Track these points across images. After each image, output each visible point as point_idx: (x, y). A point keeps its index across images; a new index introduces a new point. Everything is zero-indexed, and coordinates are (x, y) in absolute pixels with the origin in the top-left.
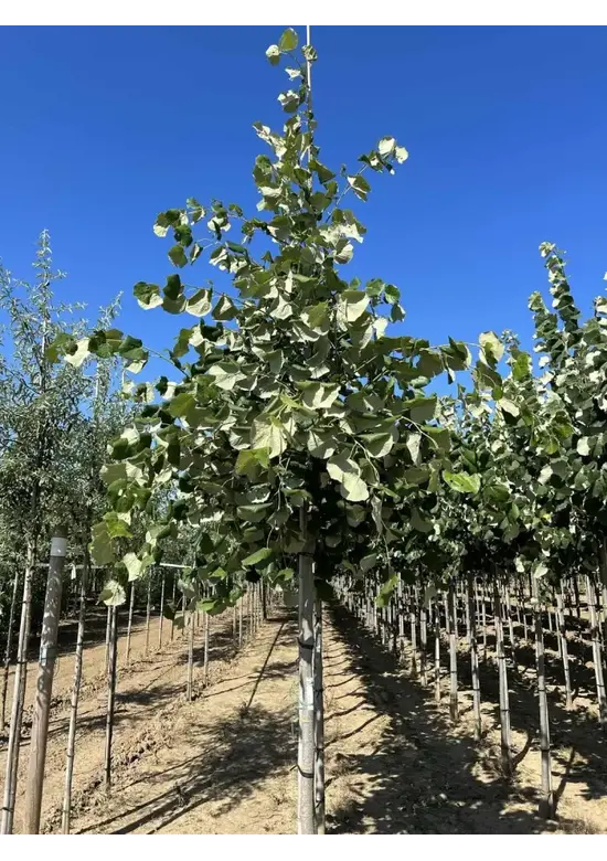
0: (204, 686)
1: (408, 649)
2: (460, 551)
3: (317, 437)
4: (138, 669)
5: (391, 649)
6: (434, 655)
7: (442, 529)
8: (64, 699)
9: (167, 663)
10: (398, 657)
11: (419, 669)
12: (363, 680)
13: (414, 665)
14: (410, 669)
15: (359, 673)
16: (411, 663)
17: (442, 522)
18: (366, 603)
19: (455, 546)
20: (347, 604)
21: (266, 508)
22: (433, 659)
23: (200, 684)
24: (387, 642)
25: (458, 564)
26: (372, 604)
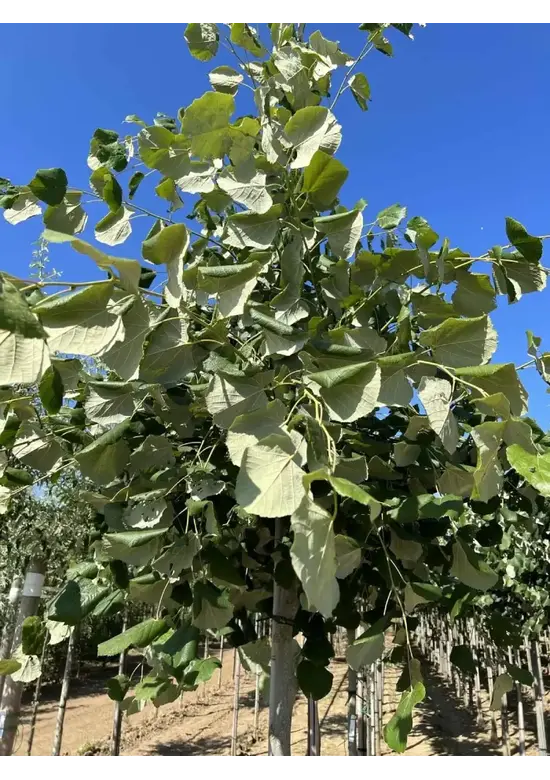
0: (254, 741)
1: (486, 705)
2: (542, 600)
3: (229, 387)
4: (191, 712)
5: (467, 703)
6: (517, 715)
7: (517, 570)
8: (102, 747)
9: (221, 707)
10: (476, 714)
11: (499, 734)
12: (434, 745)
13: (495, 730)
14: (490, 732)
15: (430, 734)
16: (490, 724)
17: (517, 563)
18: (438, 646)
19: (536, 593)
20: (420, 645)
21: (160, 536)
22: (515, 721)
23: (250, 739)
24: (462, 694)
25: (541, 617)
26: (445, 648)
